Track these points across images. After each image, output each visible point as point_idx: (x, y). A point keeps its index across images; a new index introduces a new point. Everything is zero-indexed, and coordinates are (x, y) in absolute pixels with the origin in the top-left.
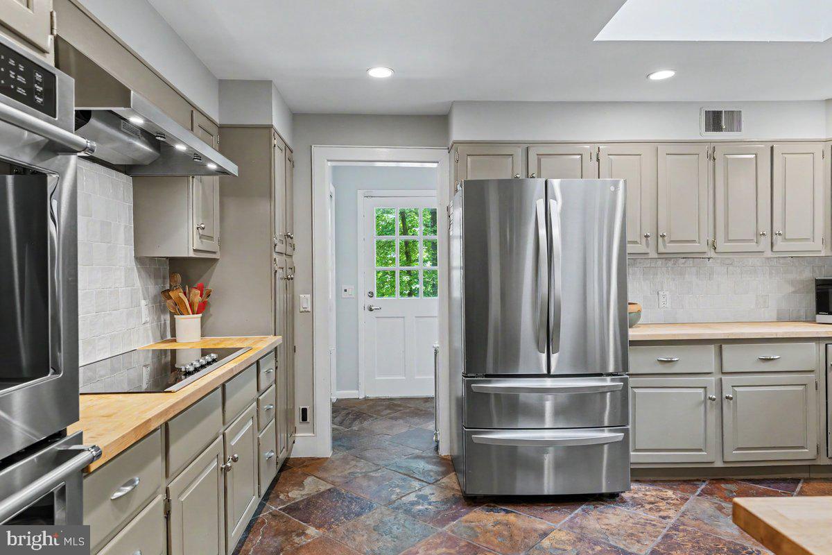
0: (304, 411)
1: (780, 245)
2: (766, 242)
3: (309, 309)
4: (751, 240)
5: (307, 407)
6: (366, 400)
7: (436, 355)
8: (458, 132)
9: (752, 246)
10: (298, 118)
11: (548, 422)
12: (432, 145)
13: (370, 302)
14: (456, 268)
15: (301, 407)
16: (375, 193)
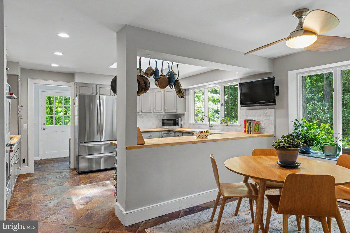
0: (24, 160)
1: (155, 111)
2: (152, 110)
3: (27, 128)
4: (149, 110)
5: (25, 158)
6: (42, 159)
7: (70, 140)
8: (77, 80)
9: (149, 111)
10: (23, 70)
11: (103, 151)
12: (69, 82)
13: (44, 127)
14: (76, 116)
15: (23, 158)
16: (46, 91)
